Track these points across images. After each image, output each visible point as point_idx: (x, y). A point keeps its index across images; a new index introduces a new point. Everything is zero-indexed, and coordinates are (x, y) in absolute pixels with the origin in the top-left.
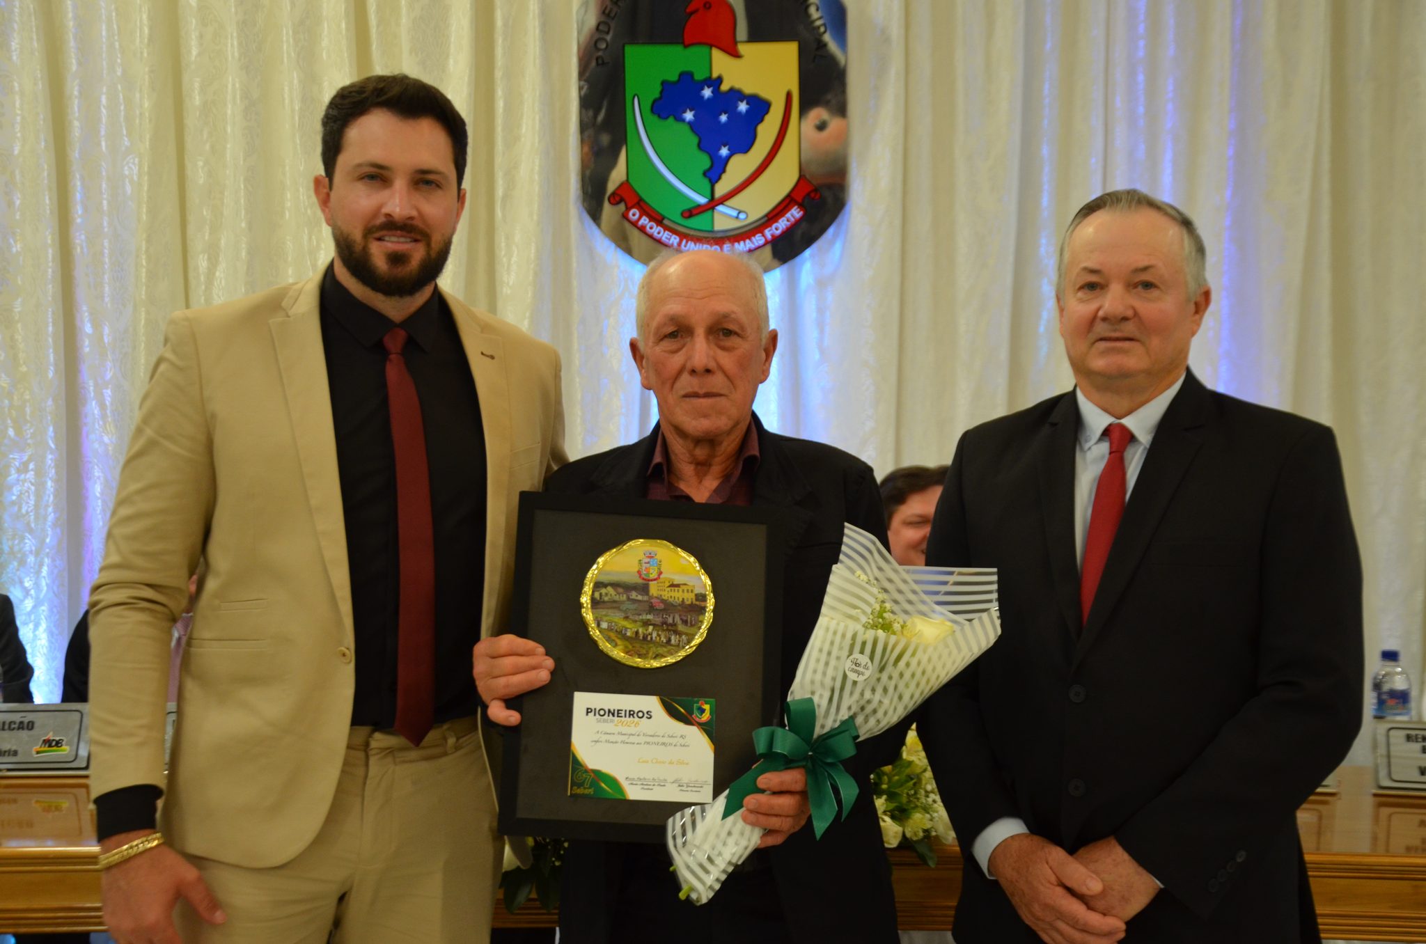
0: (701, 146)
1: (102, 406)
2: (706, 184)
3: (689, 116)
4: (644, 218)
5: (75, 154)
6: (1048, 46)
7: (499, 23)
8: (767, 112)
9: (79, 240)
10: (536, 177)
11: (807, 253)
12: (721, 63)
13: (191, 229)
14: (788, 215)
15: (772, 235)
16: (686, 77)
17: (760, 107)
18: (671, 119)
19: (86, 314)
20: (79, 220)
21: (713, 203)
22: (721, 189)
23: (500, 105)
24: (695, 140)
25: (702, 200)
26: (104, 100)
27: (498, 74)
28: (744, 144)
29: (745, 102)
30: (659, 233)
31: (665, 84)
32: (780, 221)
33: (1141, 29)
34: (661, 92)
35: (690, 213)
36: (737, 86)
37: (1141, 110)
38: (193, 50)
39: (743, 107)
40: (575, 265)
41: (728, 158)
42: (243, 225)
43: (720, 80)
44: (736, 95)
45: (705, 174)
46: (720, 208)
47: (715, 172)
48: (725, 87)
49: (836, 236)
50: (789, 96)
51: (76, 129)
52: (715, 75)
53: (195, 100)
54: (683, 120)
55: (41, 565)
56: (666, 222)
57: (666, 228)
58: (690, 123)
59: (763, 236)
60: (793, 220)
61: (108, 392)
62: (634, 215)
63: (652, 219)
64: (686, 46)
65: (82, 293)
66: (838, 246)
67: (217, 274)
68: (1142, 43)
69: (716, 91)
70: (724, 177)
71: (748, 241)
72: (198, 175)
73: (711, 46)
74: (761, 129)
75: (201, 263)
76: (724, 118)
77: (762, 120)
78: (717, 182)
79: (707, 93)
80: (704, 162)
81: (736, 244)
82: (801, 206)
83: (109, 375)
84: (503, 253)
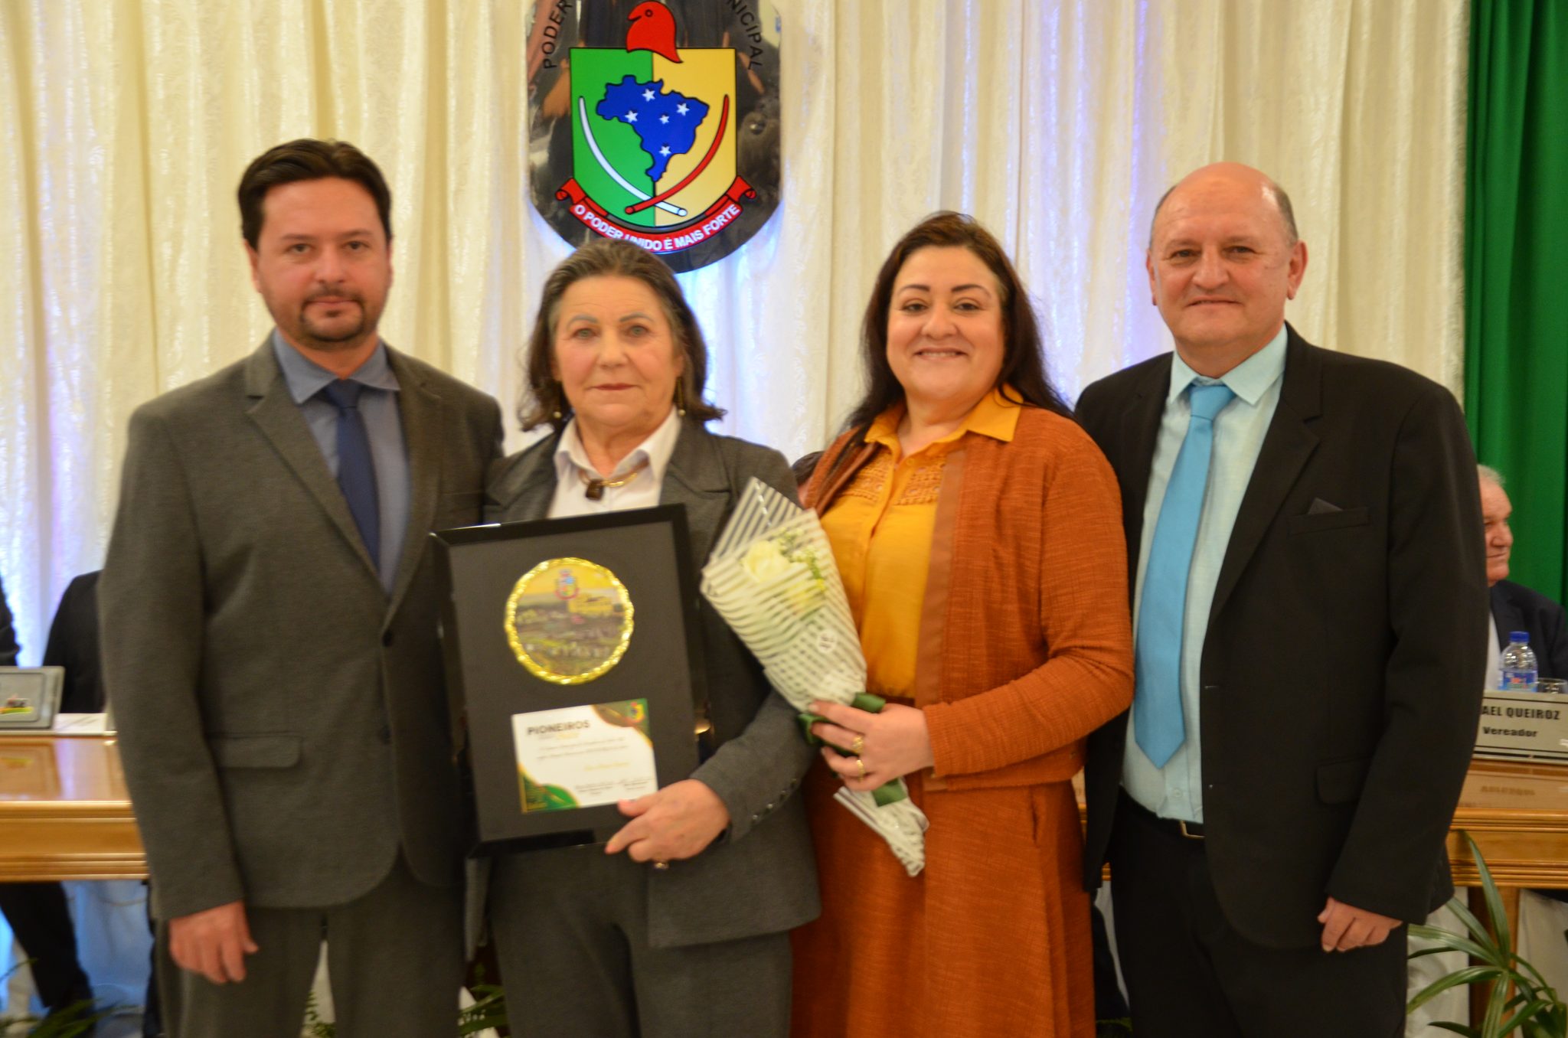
0: (643, 146)
1: (70, 386)
2: (648, 180)
3: (632, 117)
4: (590, 213)
5: (41, 144)
6: (969, 57)
7: (451, 25)
8: (705, 114)
9: (47, 226)
10: (487, 173)
11: (744, 248)
12: (662, 68)
13: (156, 218)
14: (725, 213)
15: (711, 231)
16: (629, 79)
17: (699, 109)
18: (615, 120)
19: (55, 298)
20: (46, 208)
21: (655, 200)
22: (662, 187)
23: (452, 103)
24: (638, 140)
25: (645, 197)
26: (70, 92)
27: (451, 74)
28: (684, 144)
29: (685, 105)
30: (603, 228)
31: (608, 85)
32: (718, 218)
33: (1054, 44)
34: (606, 94)
35: (633, 209)
36: (677, 90)
37: (1054, 120)
38: (156, 46)
39: (683, 109)
40: (523, 257)
41: (669, 157)
42: (206, 214)
43: (661, 82)
44: (676, 97)
45: (647, 172)
46: (661, 205)
47: (656, 171)
48: (665, 90)
49: (770, 232)
50: (726, 98)
51: (43, 120)
52: (656, 79)
53: (158, 93)
54: (626, 121)
55: (12, 536)
56: (610, 217)
57: (612, 223)
58: (633, 124)
59: (703, 232)
60: (730, 217)
61: (76, 374)
62: (580, 210)
63: (597, 214)
64: (629, 51)
65: (50, 278)
66: (772, 241)
67: (181, 261)
68: (1054, 57)
69: (658, 94)
70: (665, 175)
71: (687, 237)
72: (162, 165)
73: (653, 51)
74: (699, 130)
75: (165, 250)
76: (665, 119)
77: (700, 122)
78: (658, 180)
79: (649, 95)
80: (647, 160)
81: (676, 240)
82: (738, 204)
83: (77, 356)
84: (455, 245)
